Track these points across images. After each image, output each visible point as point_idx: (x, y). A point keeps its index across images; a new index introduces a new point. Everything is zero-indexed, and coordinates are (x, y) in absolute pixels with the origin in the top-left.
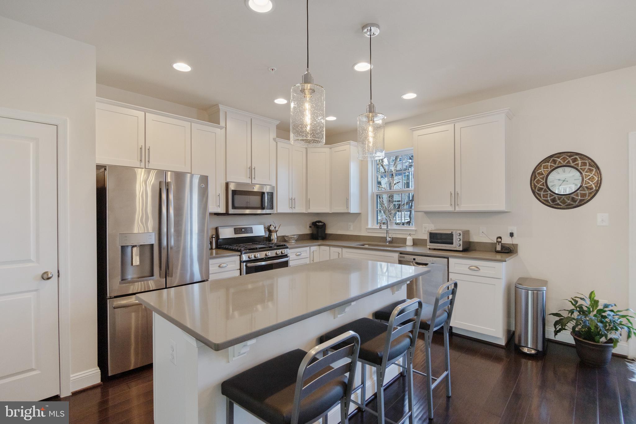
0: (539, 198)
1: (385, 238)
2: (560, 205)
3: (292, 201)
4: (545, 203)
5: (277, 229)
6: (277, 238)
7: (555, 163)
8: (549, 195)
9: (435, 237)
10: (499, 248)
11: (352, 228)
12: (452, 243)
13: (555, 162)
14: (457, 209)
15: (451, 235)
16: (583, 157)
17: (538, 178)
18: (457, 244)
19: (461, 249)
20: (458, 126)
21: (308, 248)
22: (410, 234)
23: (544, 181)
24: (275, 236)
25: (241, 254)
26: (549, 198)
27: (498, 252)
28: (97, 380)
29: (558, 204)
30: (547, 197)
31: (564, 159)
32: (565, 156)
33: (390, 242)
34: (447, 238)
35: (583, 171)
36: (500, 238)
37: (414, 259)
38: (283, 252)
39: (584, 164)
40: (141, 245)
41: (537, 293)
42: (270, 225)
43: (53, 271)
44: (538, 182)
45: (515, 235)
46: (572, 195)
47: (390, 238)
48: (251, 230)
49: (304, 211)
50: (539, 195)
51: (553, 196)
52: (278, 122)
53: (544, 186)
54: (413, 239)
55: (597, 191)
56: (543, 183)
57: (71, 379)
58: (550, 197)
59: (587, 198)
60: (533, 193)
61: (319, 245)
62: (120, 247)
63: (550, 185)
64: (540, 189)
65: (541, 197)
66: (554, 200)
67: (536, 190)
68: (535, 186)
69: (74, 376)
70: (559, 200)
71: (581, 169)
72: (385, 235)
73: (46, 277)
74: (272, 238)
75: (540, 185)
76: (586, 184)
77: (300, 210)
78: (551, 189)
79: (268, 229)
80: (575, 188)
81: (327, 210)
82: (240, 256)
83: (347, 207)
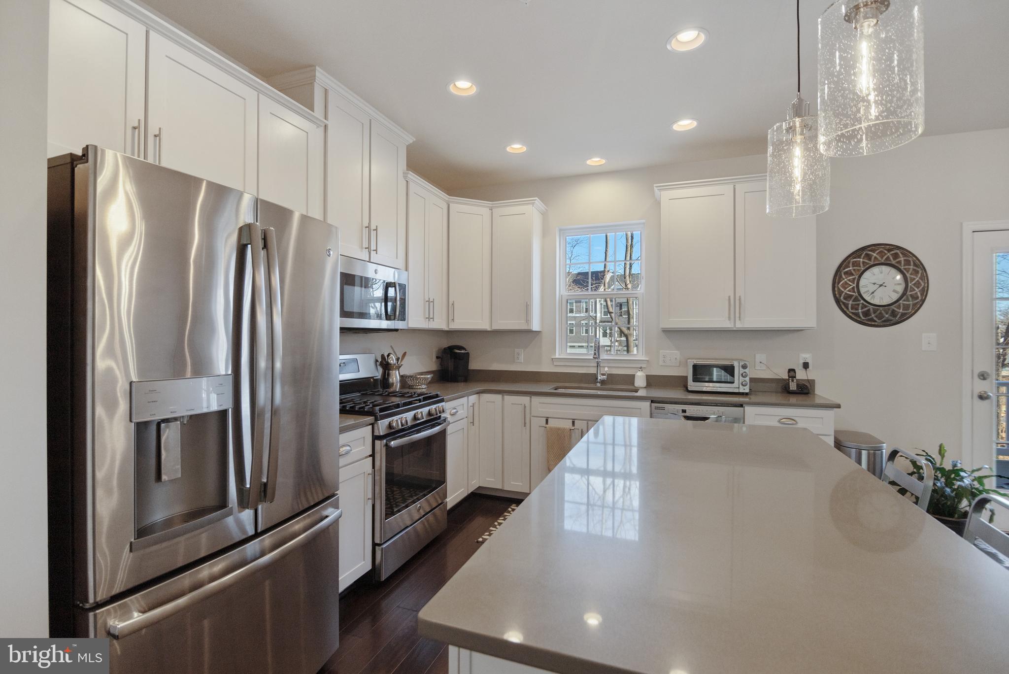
0: (845, 309)
1: (595, 376)
2: (875, 321)
3: (429, 305)
4: (855, 318)
5: (400, 362)
6: (399, 382)
7: (870, 259)
8: (861, 305)
9: (700, 372)
11: (522, 358)
12: (732, 381)
13: (868, 257)
14: (739, 325)
15: (731, 368)
16: (906, 252)
17: (845, 279)
18: (742, 382)
19: (747, 390)
20: (739, 188)
21: (466, 398)
22: (641, 368)
23: (855, 285)
24: (396, 377)
25: (373, 420)
26: (860, 311)
27: (791, 393)
29: (872, 320)
30: (857, 309)
31: (881, 254)
32: (881, 249)
33: (603, 382)
35: (908, 272)
36: (793, 370)
37: (684, 411)
39: (908, 263)
41: (874, 454)
42: (387, 355)
44: (844, 286)
45: (810, 366)
46: (893, 307)
47: (603, 375)
48: (355, 366)
49: (444, 326)
50: (846, 306)
51: (866, 307)
53: (854, 292)
54: (647, 376)
55: (923, 301)
56: (853, 288)
58: (862, 309)
59: (910, 311)
60: (836, 302)
61: (478, 393)
63: (862, 290)
64: (848, 297)
65: (848, 309)
66: (866, 314)
67: (842, 298)
68: (841, 293)
70: (874, 313)
71: (905, 269)
72: (593, 371)
75: (849, 291)
76: (911, 291)
77: (439, 323)
78: (865, 296)
79: (385, 365)
80: (895, 297)
81: (485, 325)
82: (373, 425)
83: (528, 320)
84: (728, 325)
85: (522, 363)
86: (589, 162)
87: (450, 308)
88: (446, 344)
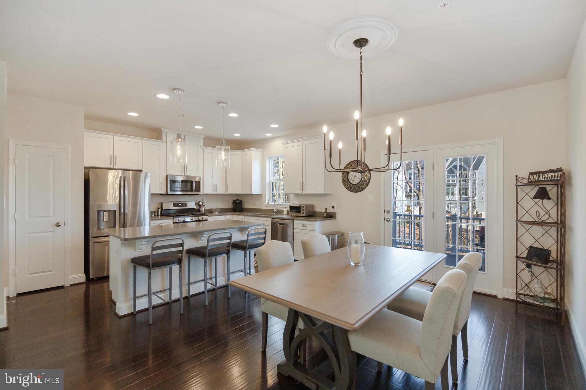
0: (345, 186)
1: (273, 210)
2: (354, 190)
3: (215, 186)
4: (348, 189)
5: (204, 204)
6: (204, 210)
9: (292, 209)
10: (325, 215)
11: (257, 204)
12: (301, 212)
13: (351, 166)
14: (304, 192)
15: (300, 207)
17: (345, 174)
19: (305, 215)
21: (224, 216)
22: (285, 207)
23: (347, 176)
24: (203, 209)
25: (174, 218)
26: (349, 186)
27: (325, 217)
28: (84, 280)
31: (355, 164)
32: (355, 162)
33: (276, 212)
34: (298, 209)
36: (326, 209)
37: (278, 222)
38: (204, 218)
40: (109, 210)
41: (334, 238)
42: (200, 202)
43: (61, 223)
44: (345, 177)
45: (335, 207)
46: (358, 185)
47: (276, 210)
48: (185, 205)
49: (224, 192)
50: (346, 184)
51: (350, 184)
52: (204, 137)
53: (347, 179)
55: (369, 182)
57: (70, 278)
59: (365, 186)
60: (343, 183)
61: (232, 215)
62: (97, 211)
63: (349, 178)
64: (346, 181)
66: (351, 187)
67: (344, 181)
68: (343, 179)
69: (71, 276)
70: (353, 187)
72: (274, 208)
73: (58, 225)
74: (201, 210)
75: (345, 179)
76: (364, 179)
78: (350, 180)
79: (198, 204)
80: (359, 180)
81: (240, 192)
82: (173, 219)
83: (251, 190)
84: (301, 192)
85: (257, 206)
86: (266, 135)
87: (227, 187)
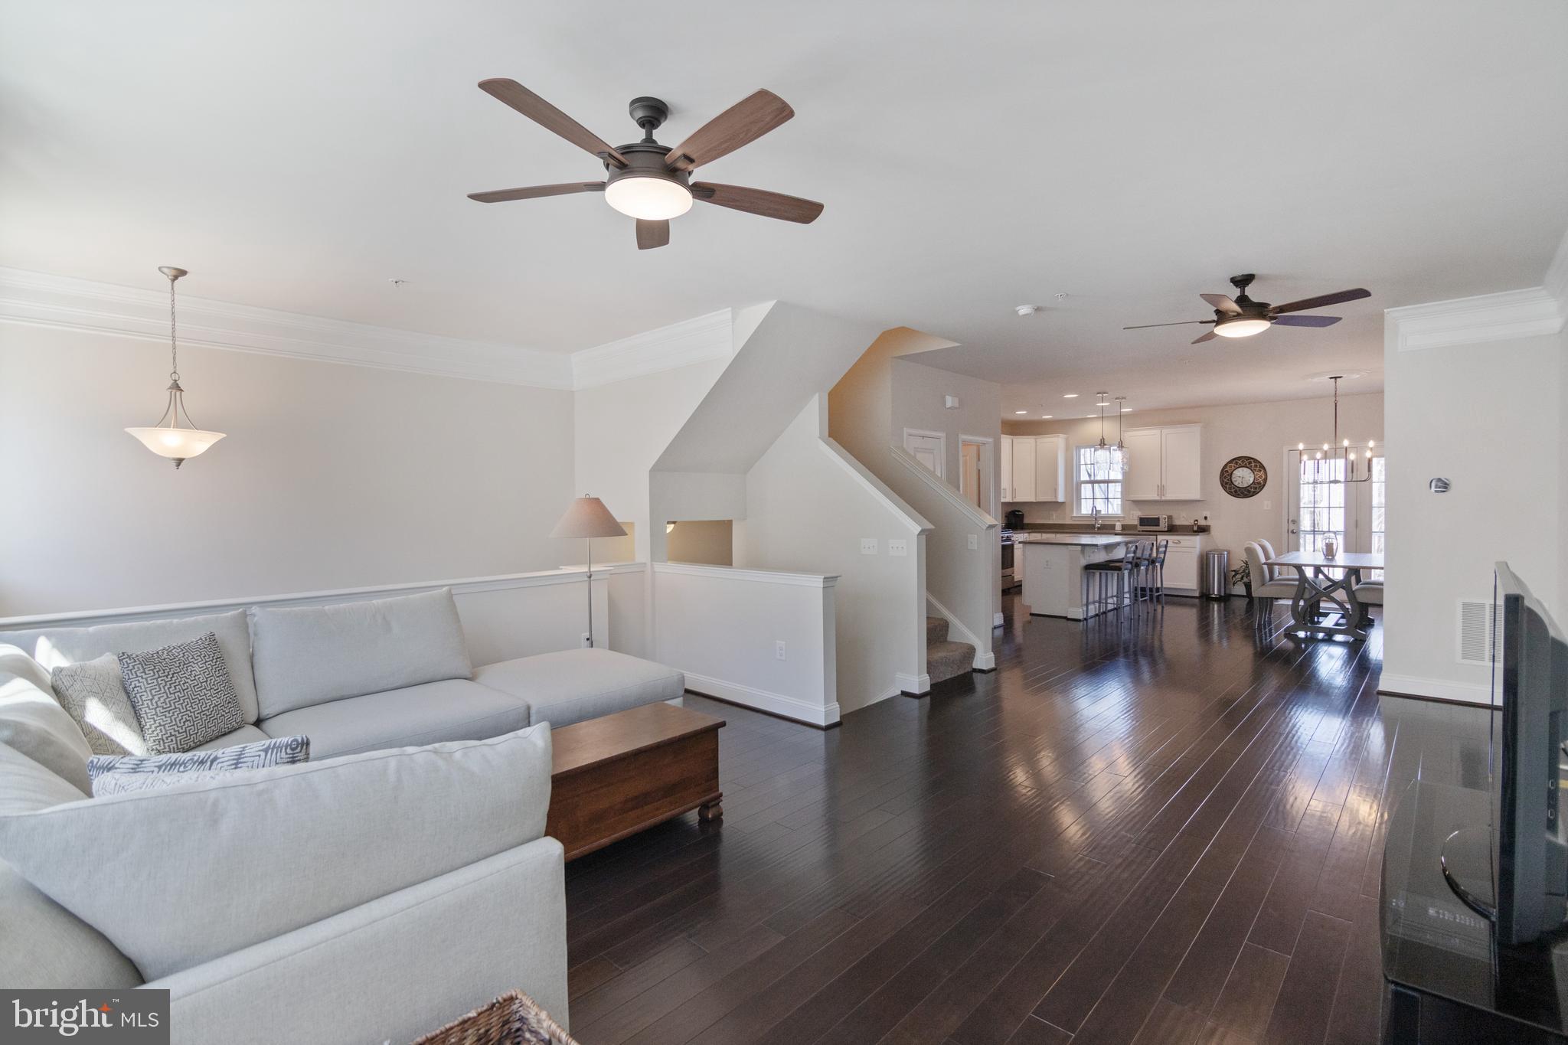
1: (1094, 526)
2: (1240, 495)
4: (1230, 493)
8: (1233, 487)
9: (1143, 521)
10: (1195, 528)
11: (1054, 517)
12: (1159, 525)
13: (1236, 463)
14: (1163, 498)
15: (1158, 519)
16: (1255, 460)
17: (1226, 474)
18: (1163, 525)
19: (1166, 529)
20: (1165, 431)
22: (1118, 520)
26: (1232, 490)
27: (1195, 532)
31: (1243, 461)
32: (1244, 459)
33: (1099, 528)
34: (1155, 521)
35: (1256, 470)
36: (1197, 520)
39: (1256, 466)
41: (1221, 556)
44: (1225, 477)
45: (1208, 518)
46: (1248, 488)
47: (1098, 524)
50: (1226, 487)
51: (1235, 488)
53: (1229, 480)
54: (1122, 525)
55: (1264, 485)
56: (1229, 478)
59: (1258, 489)
60: (1222, 485)
61: (1029, 533)
63: (1233, 480)
64: (1227, 483)
65: (1227, 489)
66: (1236, 491)
67: (1224, 483)
68: (1223, 480)
70: (1240, 491)
71: (1254, 469)
72: (1093, 523)
75: (1227, 480)
76: (1257, 480)
77: (1008, 499)
78: (1235, 483)
80: (1251, 483)
81: (1033, 500)
83: (1056, 497)
84: (1157, 498)
85: (1054, 519)
87: (1014, 491)
88: (1010, 509)
